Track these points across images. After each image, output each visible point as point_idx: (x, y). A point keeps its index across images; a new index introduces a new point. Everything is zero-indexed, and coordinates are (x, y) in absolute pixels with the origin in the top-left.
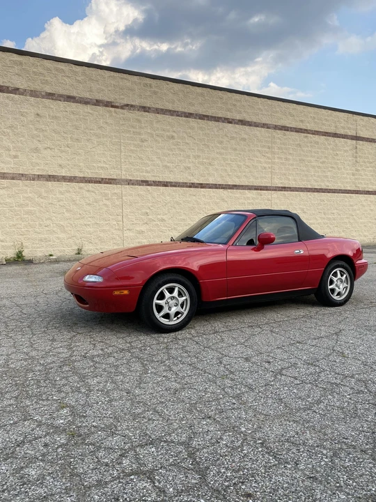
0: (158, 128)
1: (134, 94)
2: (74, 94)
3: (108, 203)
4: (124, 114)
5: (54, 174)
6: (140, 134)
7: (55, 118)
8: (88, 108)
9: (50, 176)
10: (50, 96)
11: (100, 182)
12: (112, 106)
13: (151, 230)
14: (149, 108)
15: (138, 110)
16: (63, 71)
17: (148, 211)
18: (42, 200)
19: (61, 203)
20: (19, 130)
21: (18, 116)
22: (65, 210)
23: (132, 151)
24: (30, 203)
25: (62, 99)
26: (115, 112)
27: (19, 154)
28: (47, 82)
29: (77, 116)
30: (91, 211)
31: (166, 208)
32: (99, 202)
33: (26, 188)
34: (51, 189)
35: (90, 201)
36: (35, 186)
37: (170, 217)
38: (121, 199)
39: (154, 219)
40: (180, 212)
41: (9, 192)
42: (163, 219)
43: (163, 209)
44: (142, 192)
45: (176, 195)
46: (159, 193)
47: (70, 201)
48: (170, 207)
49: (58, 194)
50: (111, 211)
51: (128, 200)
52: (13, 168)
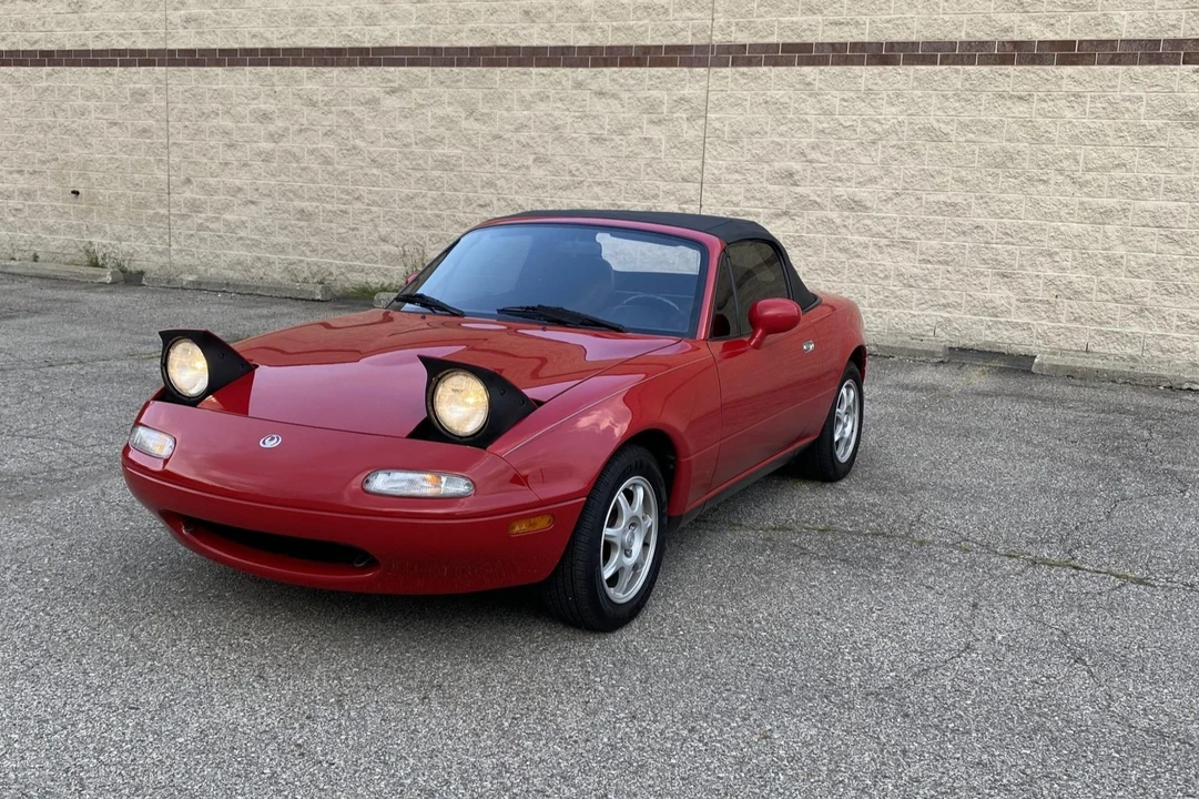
3: (655, 133)
5: (512, 42)
9: (499, 49)
11: (638, 62)
17: (796, 166)
18: (477, 126)
19: (523, 136)
22: (532, 157)
24: (447, 134)
30: (603, 163)
31: (874, 154)
32: (630, 131)
33: (440, 90)
34: (501, 90)
35: (602, 127)
36: (462, 84)
37: (889, 192)
38: (702, 122)
39: (818, 200)
40: (940, 172)
41: (404, 104)
42: (855, 202)
43: (863, 160)
44: (781, 92)
45: (930, 96)
46: (852, 94)
47: (546, 128)
48: (893, 152)
49: (515, 107)
50: (664, 165)
51: (727, 123)
52: (414, 32)
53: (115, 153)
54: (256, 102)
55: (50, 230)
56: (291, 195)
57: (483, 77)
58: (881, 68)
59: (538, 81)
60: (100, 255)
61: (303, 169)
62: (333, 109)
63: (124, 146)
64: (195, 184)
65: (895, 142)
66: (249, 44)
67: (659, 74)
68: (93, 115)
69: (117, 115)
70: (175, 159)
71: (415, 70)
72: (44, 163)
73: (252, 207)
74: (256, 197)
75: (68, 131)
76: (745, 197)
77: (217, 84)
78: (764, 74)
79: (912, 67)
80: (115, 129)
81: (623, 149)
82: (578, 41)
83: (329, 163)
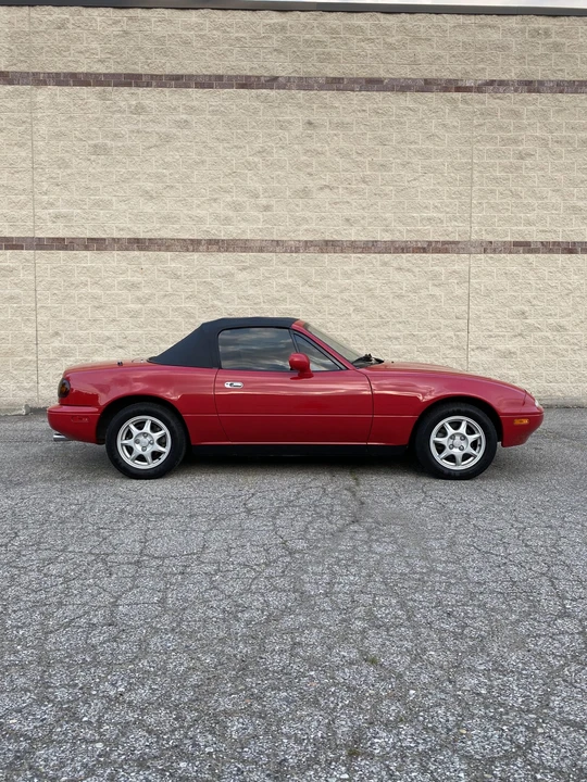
0: (560, 126)
1: (508, 56)
2: (381, 73)
3: (437, 291)
4: (483, 103)
5: (336, 238)
6: (516, 141)
7: (341, 125)
8: (407, 100)
9: (327, 242)
10: (335, 84)
11: (424, 250)
12: (459, 89)
13: (530, 350)
14: (541, 83)
15: (516, 91)
16: (361, 29)
17: (526, 309)
18: (311, 290)
19: (346, 296)
20: (276, 156)
21: (274, 130)
22: (352, 309)
23: (496, 180)
24: (288, 295)
25: (357, 87)
26: (465, 101)
27: (273, 202)
28: (326, 58)
29: (385, 118)
30: (403, 310)
31: (568, 301)
32: (421, 291)
33: (283, 267)
34: (328, 268)
35: (401, 289)
36: (299, 264)
37: (578, 321)
38: (467, 284)
39: (539, 326)
41: (253, 277)
42: (560, 327)
43: (562, 304)
44: (514, 268)
46: (554, 269)
47: (363, 290)
48: (578, 299)
49: (340, 278)
50: (443, 310)
51: (482, 285)
52: (261, 230)
54: (123, 276)
56: (157, 340)
57: (316, 259)
58: (569, 256)
59: (356, 261)
61: (169, 322)
62: (194, 280)
64: (64, 336)
65: (579, 294)
66: (116, 235)
67: (438, 257)
70: (43, 318)
71: (263, 255)
73: (120, 350)
74: (124, 343)
76: (496, 326)
77: (86, 263)
78: (504, 258)
79: (585, 255)
81: (416, 301)
82: (383, 238)
83: (191, 317)
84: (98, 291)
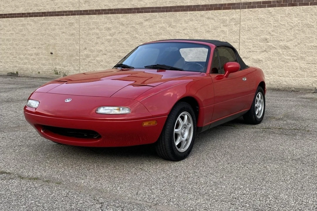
3: (225, 29)
5: (182, 4)
9: (178, 7)
13: (269, 59)
17: (268, 37)
18: (171, 29)
19: (185, 32)
22: (188, 38)
24: (163, 32)
31: (291, 32)
32: (217, 29)
33: (161, 19)
34: (179, 18)
35: (209, 28)
36: (167, 17)
37: (296, 43)
38: (239, 25)
39: (275, 46)
40: (311, 37)
41: (150, 24)
42: (286, 47)
43: (288, 34)
44: (263, 16)
45: (307, 15)
46: (284, 15)
47: (193, 29)
48: (297, 31)
49: (183, 23)
50: (228, 38)
51: (246, 25)
52: (153, 3)
53: (64, 41)
54: (106, 25)
55: (43, 65)
56: (116, 52)
57: (174, 15)
58: (292, 7)
59: (190, 15)
60: (59, 72)
61: (120, 44)
62: (129, 26)
63: (66, 39)
64: (88, 49)
65: (297, 29)
66: (104, 8)
67: (226, 12)
68: (57, 30)
69: (64, 30)
70: (82, 42)
71: (153, 14)
72: (42, 45)
73: (105, 56)
74: (106, 52)
75: (49, 35)
76: (253, 46)
77: (94, 20)
78: (257, 10)
79: (301, 6)
80: (64, 34)
81: (215, 34)
82: (201, 3)
83: (128, 42)
84: (98, 31)
